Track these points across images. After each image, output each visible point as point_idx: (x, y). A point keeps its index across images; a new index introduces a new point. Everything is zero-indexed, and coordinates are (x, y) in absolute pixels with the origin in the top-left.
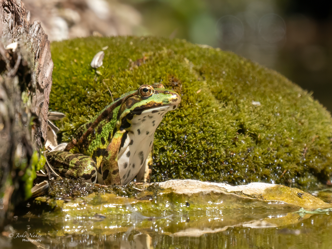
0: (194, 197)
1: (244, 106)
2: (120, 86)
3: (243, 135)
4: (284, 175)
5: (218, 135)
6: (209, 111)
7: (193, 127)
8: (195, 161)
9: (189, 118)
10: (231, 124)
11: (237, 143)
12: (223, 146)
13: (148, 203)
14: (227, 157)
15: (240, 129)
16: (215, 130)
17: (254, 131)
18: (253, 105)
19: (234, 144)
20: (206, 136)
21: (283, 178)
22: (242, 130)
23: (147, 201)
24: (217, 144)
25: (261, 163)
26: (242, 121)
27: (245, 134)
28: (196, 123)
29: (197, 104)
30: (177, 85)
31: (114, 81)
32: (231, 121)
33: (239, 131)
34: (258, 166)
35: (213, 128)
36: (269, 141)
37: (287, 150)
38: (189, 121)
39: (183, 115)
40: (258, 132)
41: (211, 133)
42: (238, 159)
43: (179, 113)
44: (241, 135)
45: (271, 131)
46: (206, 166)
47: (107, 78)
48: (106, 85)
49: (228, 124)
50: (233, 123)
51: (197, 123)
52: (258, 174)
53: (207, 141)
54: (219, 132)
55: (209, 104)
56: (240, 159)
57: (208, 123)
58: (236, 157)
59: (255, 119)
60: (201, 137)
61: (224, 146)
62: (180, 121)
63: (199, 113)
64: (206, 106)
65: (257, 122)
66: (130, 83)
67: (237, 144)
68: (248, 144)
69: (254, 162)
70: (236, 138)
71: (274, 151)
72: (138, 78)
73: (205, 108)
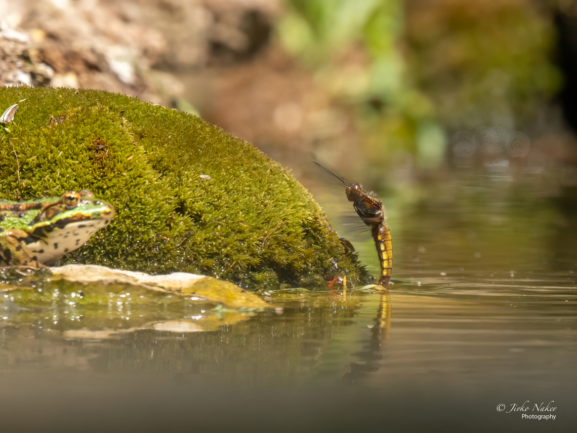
0: (92, 287)
1: (188, 179)
2: (29, 147)
3: (181, 215)
4: (233, 268)
5: (147, 213)
6: (140, 183)
7: (117, 202)
8: (116, 245)
9: (112, 190)
10: (168, 200)
11: (172, 224)
12: (153, 227)
13: (30, 291)
14: (157, 241)
15: (179, 208)
16: (144, 207)
17: (196, 211)
18: (201, 178)
19: (169, 225)
20: (132, 214)
21: (231, 273)
22: (181, 209)
23: (28, 288)
24: (145, 224)
25: (203, 251)
26: (182, 197)
27: (184, 214)
28: (120, 196)
29: (125, 174)
30: (102, 149)
31: (24, 141)
32: (167, 197)
33: (177, 210)
34: (197, 255)
35: (142, 204)
36: (216, 224)
37: (240, 236)
38: (111, 194)
39: (105, 187)
40: (202, 212)
41: (139, 210)
42: (172, 245)
43: (100, 184)
44: (179, 215)
45: (221, 212)
46: (130, 252)
47: (16, 137)
48: (13, 145)
49: (163, 200)
50: (169, 199)
51: (123, 196)
52: (197, 266)
53: (133, 220)
54: (149, 210)
55: (140, 174)
56: (175, 245)
57: (136, 197)
58: (169, 242)
59: (201, 196)
60: (125, 215)
61: (155, 227)
62: (101, 194)
63: (126, 185)
64: (136, 175)
65: (202, 200)
66: (43, 144)
67: (172, 226)
68: (187, 226)
69: (193, 250)
70: (172, 218)
71: (221, 237)
72: (54, 138)
73: (135, 179)
